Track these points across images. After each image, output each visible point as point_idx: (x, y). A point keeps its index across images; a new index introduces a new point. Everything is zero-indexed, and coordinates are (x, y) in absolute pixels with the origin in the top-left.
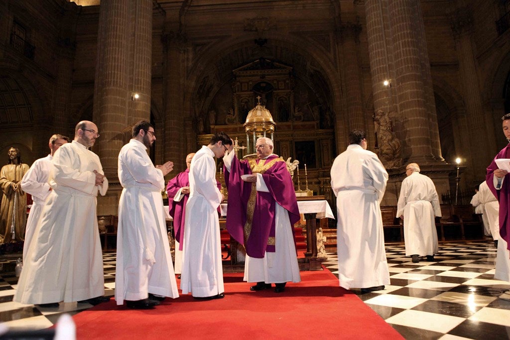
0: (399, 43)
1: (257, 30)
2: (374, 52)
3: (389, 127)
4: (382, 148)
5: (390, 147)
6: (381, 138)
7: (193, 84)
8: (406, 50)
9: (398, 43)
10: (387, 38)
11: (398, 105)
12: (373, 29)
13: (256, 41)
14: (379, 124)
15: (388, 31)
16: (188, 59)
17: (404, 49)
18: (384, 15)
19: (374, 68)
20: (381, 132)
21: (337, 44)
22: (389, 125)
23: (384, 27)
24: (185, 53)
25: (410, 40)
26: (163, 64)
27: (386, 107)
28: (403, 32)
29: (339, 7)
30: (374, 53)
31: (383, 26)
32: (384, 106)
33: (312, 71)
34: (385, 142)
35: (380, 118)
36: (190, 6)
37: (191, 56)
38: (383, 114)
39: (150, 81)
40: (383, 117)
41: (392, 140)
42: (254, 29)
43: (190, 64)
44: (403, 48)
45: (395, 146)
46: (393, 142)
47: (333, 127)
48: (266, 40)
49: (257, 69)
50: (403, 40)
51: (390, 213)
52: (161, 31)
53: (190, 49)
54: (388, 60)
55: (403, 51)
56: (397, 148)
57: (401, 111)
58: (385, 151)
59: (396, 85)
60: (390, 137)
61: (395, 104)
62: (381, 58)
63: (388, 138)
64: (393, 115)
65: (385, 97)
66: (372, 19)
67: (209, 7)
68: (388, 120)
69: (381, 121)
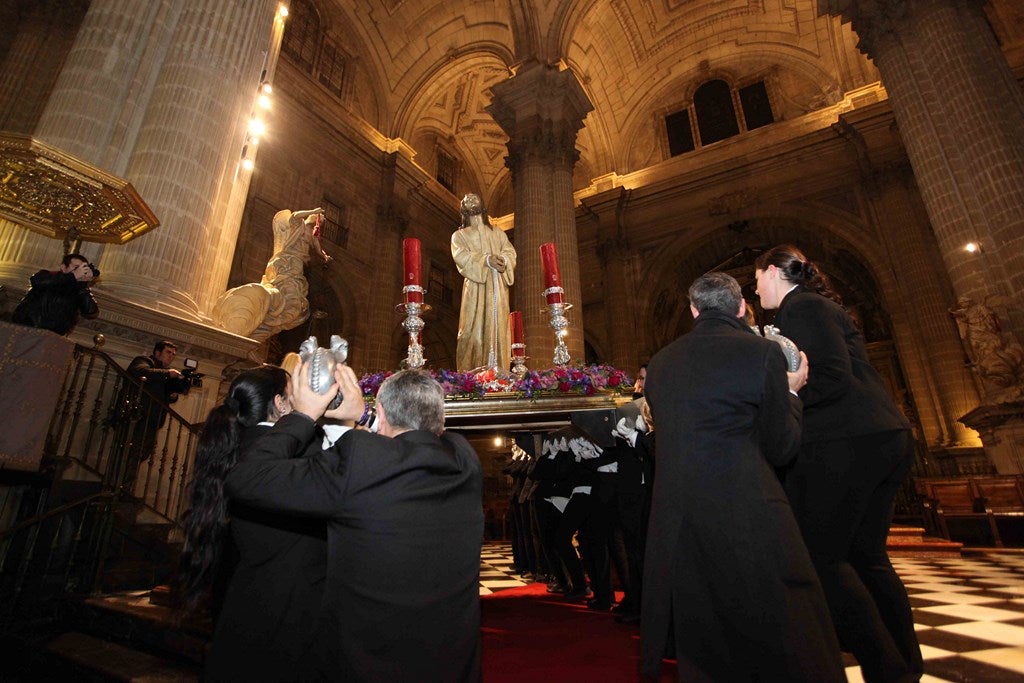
0: (985, 175)
1: (729, 212)
2: (935, 200)
3: (991, 324)
4: (984, 364)
5: (1002, 362)
6: (978, 347)
7: (646, 303)
8: (1003, 183)
9: (981, 174)
10: (956, 172)
11: (1008, 281)
12: (925, 165)
13: (730, 226)
14: (967, 321)
15: (956, 159)
16: (635, 272)
17: (999, 182)
18: (942, 136)
19: (939, 228)
20: (974, 335)
21: (871, 200)
22: (988, 320)
23: (946, 155)
24: (629, 264)
25: (1007, 163)
26: (602, 284)
27: (980, 289)
28: (988, 155)
29: (863, 142)
30: (934, 204)
31: (943, 154)
32: (976, 287)
33: (835, 252)
34: (987, 352)
35: (967, 312)
36: (628, 201)
37: (638, 267)
38: (972, 304)
39: (581, 311)
40: (973, 309)
41: (1003, 347)
42: (725, 210)
43: (639, 277)
44: (994, 179)
45: (1014, 359)
46: (1007, 350)
47: (889, 337)
48: (746, 223)
49: (741, 266)
50: (993, 168)
51: (1011, 488)
52: (595, 241)
53: (637, 256)
54: (967, 207)
55: (996, 185)
56: (1019, 360)
57: (1016, 290)
58: (991, 369)
59: (994, 246)
60: (998, 343)
61: (999, 282)
62: (950, 208)
63: (992, 345)
64: (996, 301)
65: (974, 273)
66: (919, 148)
67: (657, 196)
68: (985, 312)
69: (971, 315)
